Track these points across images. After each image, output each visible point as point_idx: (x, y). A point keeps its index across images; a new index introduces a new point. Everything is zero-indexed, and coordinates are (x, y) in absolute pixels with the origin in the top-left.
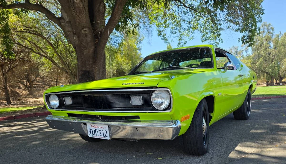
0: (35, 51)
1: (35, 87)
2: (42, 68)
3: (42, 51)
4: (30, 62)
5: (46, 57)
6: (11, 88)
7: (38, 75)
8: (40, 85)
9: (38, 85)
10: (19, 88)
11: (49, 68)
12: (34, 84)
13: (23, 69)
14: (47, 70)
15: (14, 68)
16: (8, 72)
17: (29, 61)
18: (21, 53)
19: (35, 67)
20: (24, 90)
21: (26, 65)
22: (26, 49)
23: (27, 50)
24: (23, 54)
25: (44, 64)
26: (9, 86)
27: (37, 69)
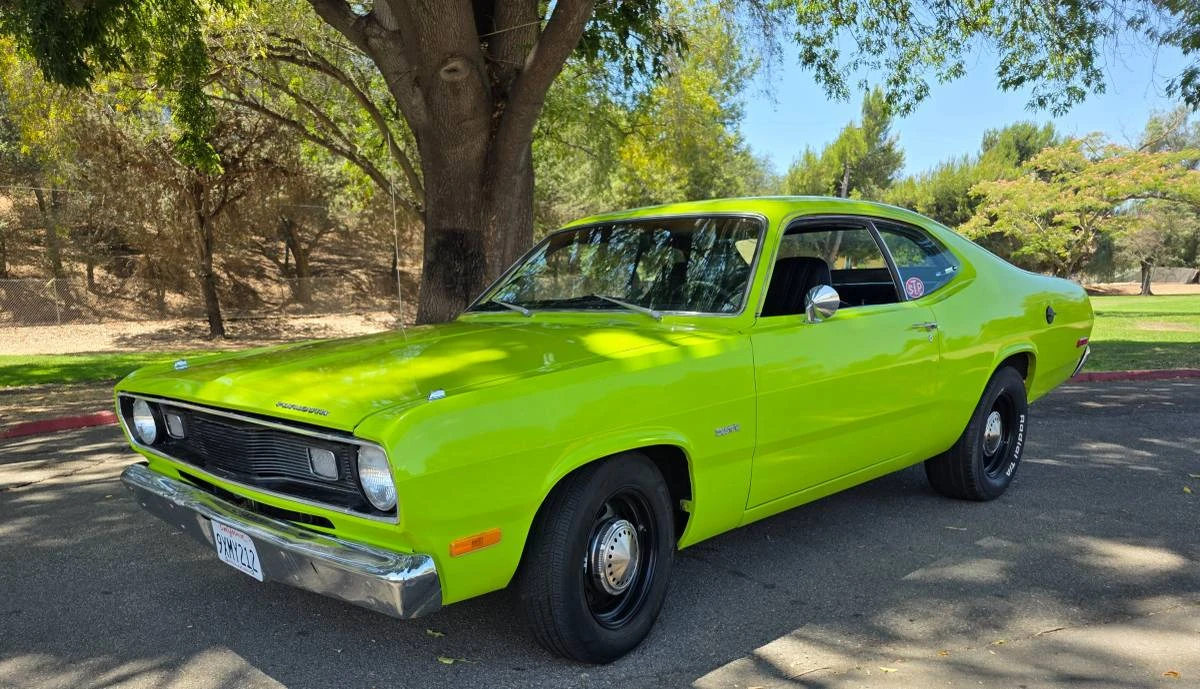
0: (312, 131)
1: (316, 272)
2: (338, 199)
3: (338, 133)
4: (296, 175)
5: (351, 156)
6: (231, 273)
7: (327, 225)
8: (334, 261)
9: (328, 261)
10: (260, 275)
11: (362, 199)
12: (312, 260)
13: (270, 202)
14: (355, 207)
15: (238, 197)
16: (217, 212)
17: (291, 172)
18: (266, 138)
19: (311, 193)
20: (278, 282)
21: (282, 188)
22: (280, 124)
23: (284, 128)
24: (269, 145)
25: (347, 183)
26: (226, 268)
27: (321, 201)
